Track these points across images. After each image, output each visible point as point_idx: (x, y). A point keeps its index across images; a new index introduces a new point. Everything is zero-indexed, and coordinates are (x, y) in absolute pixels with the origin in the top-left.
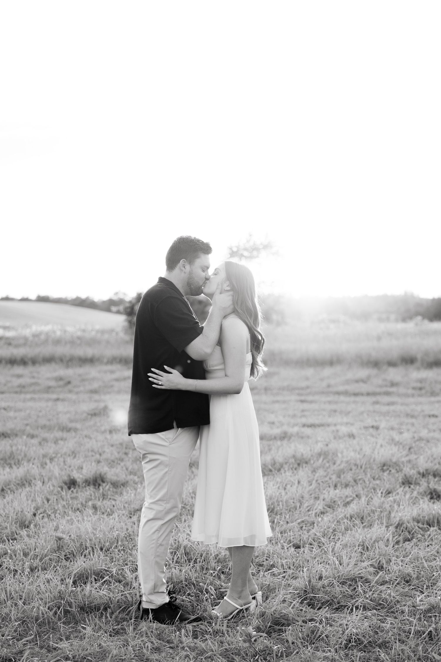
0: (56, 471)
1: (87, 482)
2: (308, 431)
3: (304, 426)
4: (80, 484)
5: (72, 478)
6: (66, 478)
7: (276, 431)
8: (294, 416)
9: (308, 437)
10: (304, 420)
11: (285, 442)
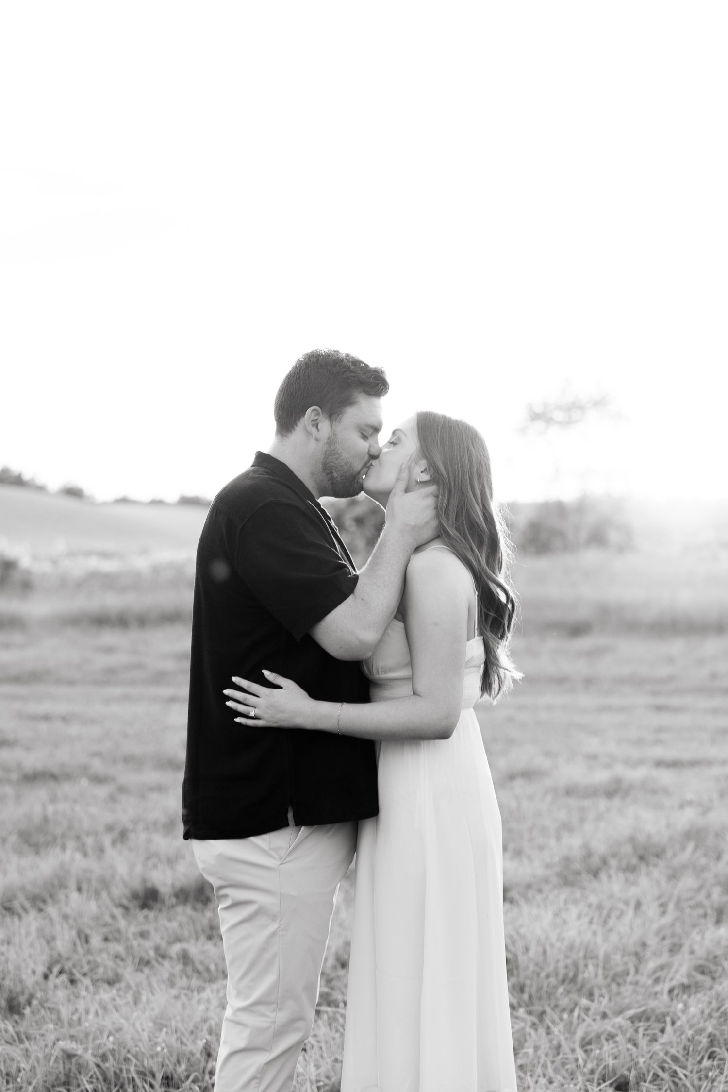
0: (122, 869)
1: (183, 895)
2: (666, 777)
3: (659, 764)
4: (167, 898)
5: (149, 885)
6: (137, 885)
7: (601, 776)
8: (639, 742)
9: (666, 791)
10: (658, 752)
11: (617, 802)
